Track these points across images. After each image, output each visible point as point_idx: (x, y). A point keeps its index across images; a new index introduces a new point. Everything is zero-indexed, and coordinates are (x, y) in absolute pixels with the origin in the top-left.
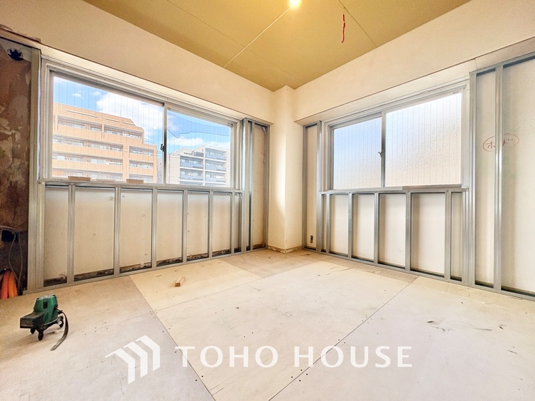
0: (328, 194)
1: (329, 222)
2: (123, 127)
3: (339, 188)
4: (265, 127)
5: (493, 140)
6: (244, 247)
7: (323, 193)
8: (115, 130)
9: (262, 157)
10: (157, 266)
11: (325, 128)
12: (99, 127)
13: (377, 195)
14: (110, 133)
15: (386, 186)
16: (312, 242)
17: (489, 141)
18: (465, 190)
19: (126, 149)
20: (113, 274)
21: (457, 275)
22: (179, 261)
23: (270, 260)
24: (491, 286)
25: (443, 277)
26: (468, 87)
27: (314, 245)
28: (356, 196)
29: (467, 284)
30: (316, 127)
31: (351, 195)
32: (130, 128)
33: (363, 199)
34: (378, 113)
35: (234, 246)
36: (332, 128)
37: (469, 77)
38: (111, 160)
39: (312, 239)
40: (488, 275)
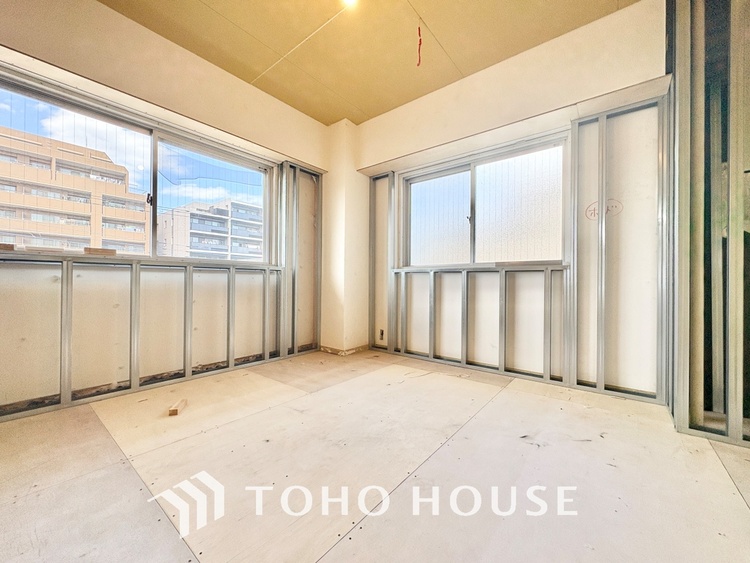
0: (403, 272)
1: (404, 311)
2: (91, 164)
3: (418, 265)
4: (315, 176)
5: (596, 206)
6: (284, 350)
7: (396, 271)
8: (75, 169)
9: (312, 218)
10: (141, 385)
11: (399, 182)
12: (48, 162)
13: (464, 273)
14: (67, 173)
15: (476, 261)
16: (382, 339)
17: (592, 208)
18: (566, 268)
19: (97, 200)
20: (58, 402)
21: (557, 374)
22: (179, 375)
23: (322, 366)
24: (593, 386)
25: (542, 377)
26: (569, 139)
27: (384, 343)
28: (439, 275)
29: (567, 384)
30: (386, 180)
31: (432, 273)
32: (102, 167)
33: (447, 279)
34: (466, 165)
35: (269, 348)
36: (408, 181)
37: (570, 127)
38: (69, 216)
39: (382, 334)
40: (591, 373)
